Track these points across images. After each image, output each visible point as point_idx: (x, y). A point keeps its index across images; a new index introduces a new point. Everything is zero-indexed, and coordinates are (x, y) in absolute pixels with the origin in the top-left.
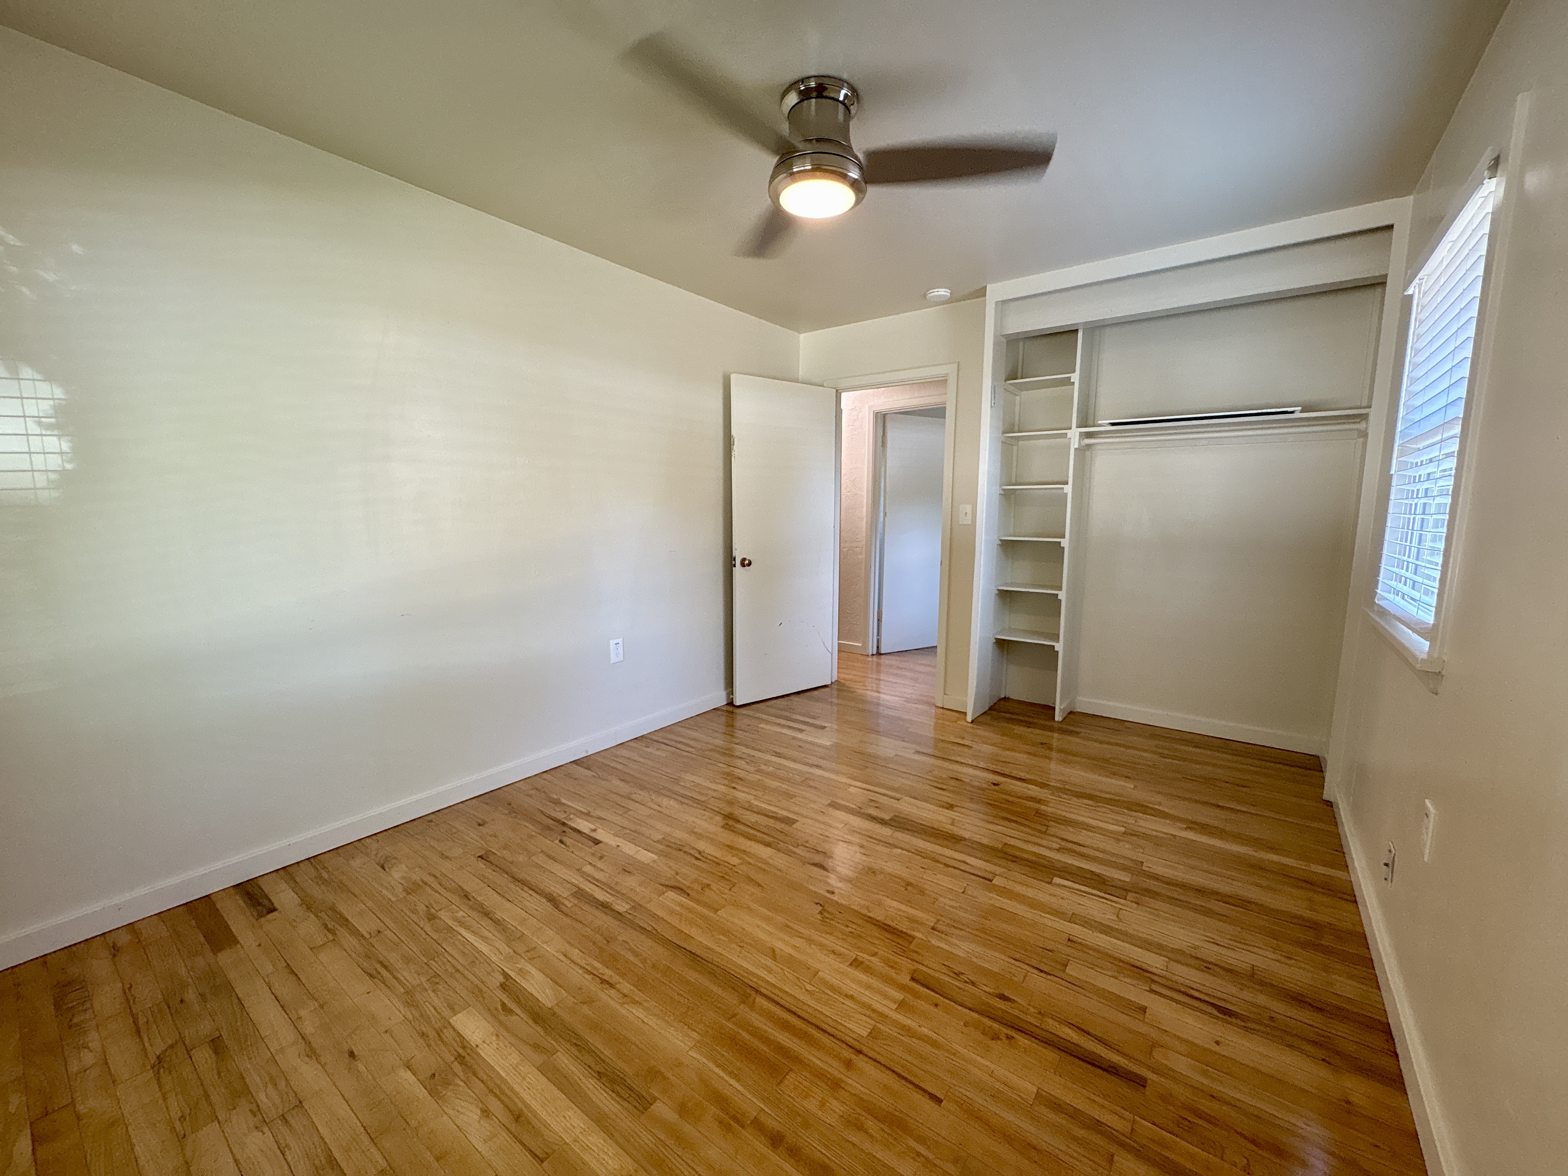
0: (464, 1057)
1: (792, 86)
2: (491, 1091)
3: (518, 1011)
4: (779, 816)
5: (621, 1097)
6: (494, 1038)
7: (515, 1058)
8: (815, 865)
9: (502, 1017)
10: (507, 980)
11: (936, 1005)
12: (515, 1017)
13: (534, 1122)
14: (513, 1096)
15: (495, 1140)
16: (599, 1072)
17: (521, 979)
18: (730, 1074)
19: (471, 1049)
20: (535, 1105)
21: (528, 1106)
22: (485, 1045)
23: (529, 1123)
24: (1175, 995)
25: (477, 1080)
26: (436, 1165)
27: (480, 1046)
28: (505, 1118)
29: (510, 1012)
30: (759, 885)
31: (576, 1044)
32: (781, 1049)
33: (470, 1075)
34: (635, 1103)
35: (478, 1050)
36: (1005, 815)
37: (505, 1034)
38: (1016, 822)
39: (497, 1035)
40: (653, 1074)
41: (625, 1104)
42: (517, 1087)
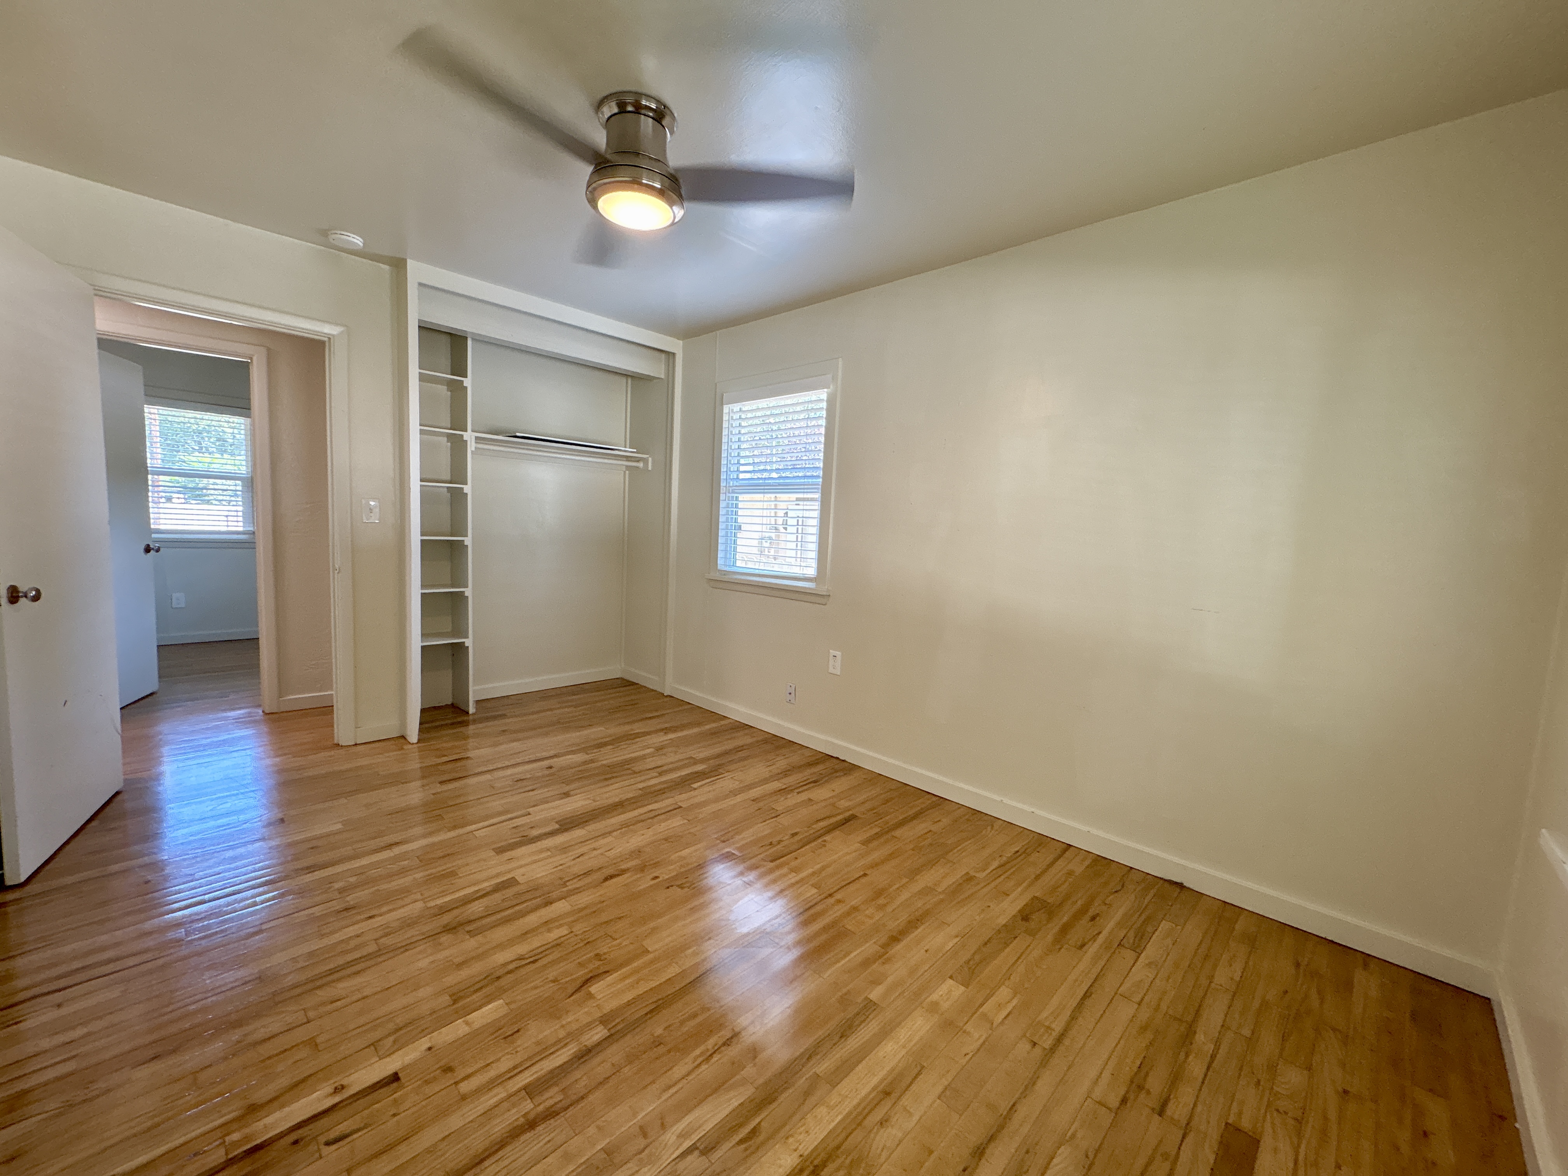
0: (816, 1166)
1: (658, 101)
2: (859, 1124)
3: (757, 1120)
4: (488, 889)
5: (865, 1020)
6: (791, 1140)
7: (822, 1111)
8: (606, 879)
9: (761, 1138)
10: (697, 1148)
11: (796, 858)
12: (762, 1124)
13: (890, 1079)
14: (862, 1105)
15: (908, 1108)
16: (841, 1037)
17: (701, 1129)
18: (845, 956)
19: (805, 1161)
20: (875, 1081)
21: (874, 1089)
22: (800, 1147)
23: (891, 1083)
24: (805, 787)
25: (847, 1143)
26: (935, 1155)
27: (801, 1153)
28: (887, 1104)
29: (754, 1132)
30: (620, 918)
31: (808, 1059)
32: (825, 929)
33: (839, 1152)
34: (870, 1011)
35: (806, 1153)
36: (604, 777)
37: (787, 1127)
38: (613, 777)
39: (787, 1138)
40: (844, 1001)
41: (871, 1017)
42: (855, 1102)
